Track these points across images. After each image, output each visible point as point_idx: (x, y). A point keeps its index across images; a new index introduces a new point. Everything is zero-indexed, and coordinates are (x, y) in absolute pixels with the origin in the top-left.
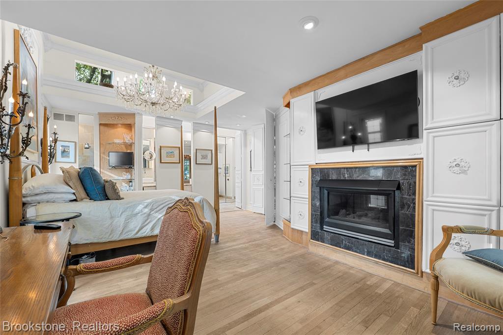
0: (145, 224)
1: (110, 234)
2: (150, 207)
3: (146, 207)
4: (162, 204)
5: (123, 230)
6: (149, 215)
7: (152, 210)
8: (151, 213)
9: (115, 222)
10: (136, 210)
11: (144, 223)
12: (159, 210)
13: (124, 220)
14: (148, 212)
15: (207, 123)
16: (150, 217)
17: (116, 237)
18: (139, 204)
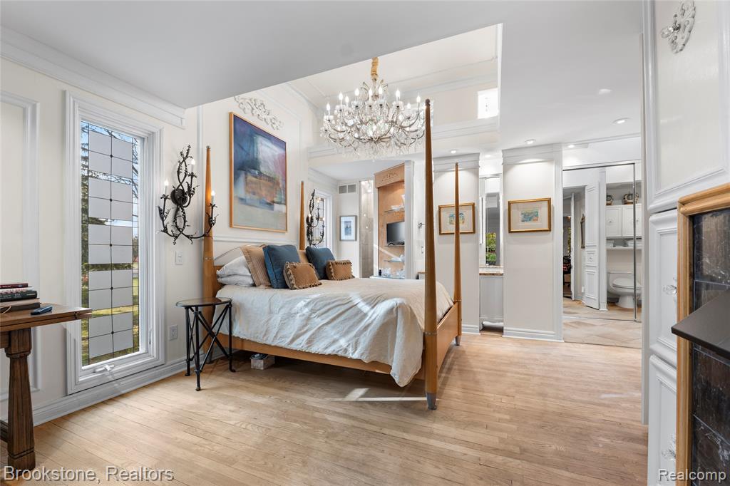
0: (303, 331)
1: (265, 335)
2: (311, 307)
3: (307, 305)
4: (329, 304)
5: (277, 333)
6: (308, 319)
7: (313, 311)
8: (312, 316)
9: (272, 319)
10: (295, 308)
11: (301, 330)
12: (323, 314)
13: (280, 319)
14: (307, 314)
15: (530, 143)
16: (309, 322)
17: (269, 341)
18: (301, 299)
